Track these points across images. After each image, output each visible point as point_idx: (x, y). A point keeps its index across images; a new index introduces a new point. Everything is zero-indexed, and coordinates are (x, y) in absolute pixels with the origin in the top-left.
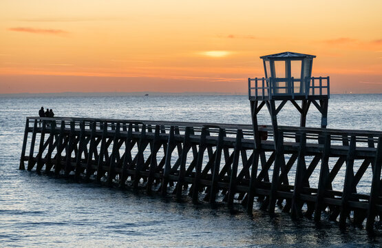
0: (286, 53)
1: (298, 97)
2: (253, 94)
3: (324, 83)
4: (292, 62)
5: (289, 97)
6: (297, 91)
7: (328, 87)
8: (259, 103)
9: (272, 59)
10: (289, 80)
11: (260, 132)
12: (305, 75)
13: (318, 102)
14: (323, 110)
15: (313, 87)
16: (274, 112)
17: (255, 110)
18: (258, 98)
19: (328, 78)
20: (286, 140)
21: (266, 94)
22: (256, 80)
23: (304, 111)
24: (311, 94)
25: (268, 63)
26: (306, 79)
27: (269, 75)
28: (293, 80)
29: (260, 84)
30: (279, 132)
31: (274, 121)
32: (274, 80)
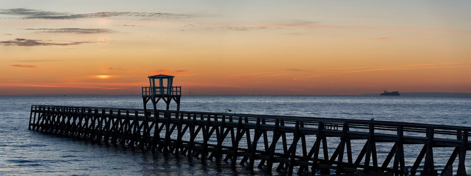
0: (160, 75)
1: (166, 96)
2: (144, 94)
3: (178, 89)
4: (163, 79)
5: (161, 96)
6: (166, 93)
7: (180, 91)
8: (147, 98)
9: (153, 78)
10: (162, 88)
11: (147, 112)
12: (169, 86)
13: (175, 98)
14: (178, 102)
15: (173, 91)
16: (155, 103)
17: (145, 102)
18: (147, 96)
19: (180, 87)
20: (160, 116)
21: (151, 95)
22: (146, 88)
23: (168, 103)
24: (172, 94)
25: (152, 80)
26: (170, 87)
27: (152, 86)
28: (164, 88)
29: (148, 90)
30: (157, 112)
31: (155, 107)
32: (155, 88)
